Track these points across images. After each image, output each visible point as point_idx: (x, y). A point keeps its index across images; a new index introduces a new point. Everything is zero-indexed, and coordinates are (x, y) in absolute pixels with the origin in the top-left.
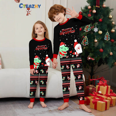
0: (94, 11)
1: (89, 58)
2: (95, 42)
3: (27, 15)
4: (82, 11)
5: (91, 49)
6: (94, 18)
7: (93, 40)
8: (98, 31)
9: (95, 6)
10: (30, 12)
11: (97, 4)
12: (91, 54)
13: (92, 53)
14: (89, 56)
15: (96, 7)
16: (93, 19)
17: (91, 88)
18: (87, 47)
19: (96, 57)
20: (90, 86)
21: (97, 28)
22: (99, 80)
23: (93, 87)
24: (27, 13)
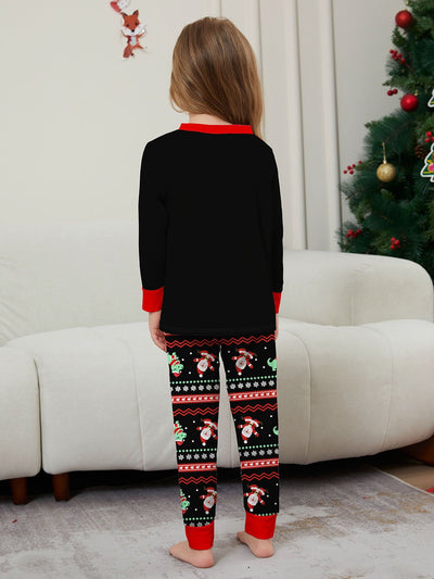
4: (409, 9)
24: (127, 45)
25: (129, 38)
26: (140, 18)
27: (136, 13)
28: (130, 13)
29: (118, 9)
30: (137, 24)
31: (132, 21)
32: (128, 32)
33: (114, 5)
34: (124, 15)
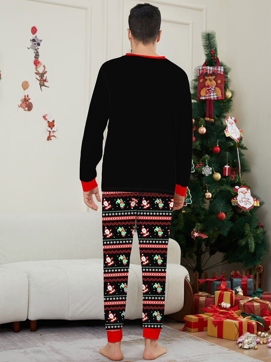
0: (202, 130)
1: (196, 234)
2: (207, 197)
3: (48, 140)
5: (198, 215)
6: (202, 145)
7: (202, 193)
8: (213, 173)
9: (204, 118)
10: (54, 132)
11: (207, 114)
12: (199, 226)
13: (200, 222)
14: (194, 229)
15: (206, 121)
16: (199, 148)
17: (202, 299)
18: (189, 211)
19: (211, 232)
20: (200, 293)
21: (210, 166)
22: (221, 280)
23: (207, 296)
24: (48, 135)
25: (50, 131)
26: (55, 123)
27: (53, 121)
28: (51, 121)
29: (46, 120)
30: (54, 126)
31: (51, 125)
32: (50, 129)
33: (44, 117)
34: (49, 122)
